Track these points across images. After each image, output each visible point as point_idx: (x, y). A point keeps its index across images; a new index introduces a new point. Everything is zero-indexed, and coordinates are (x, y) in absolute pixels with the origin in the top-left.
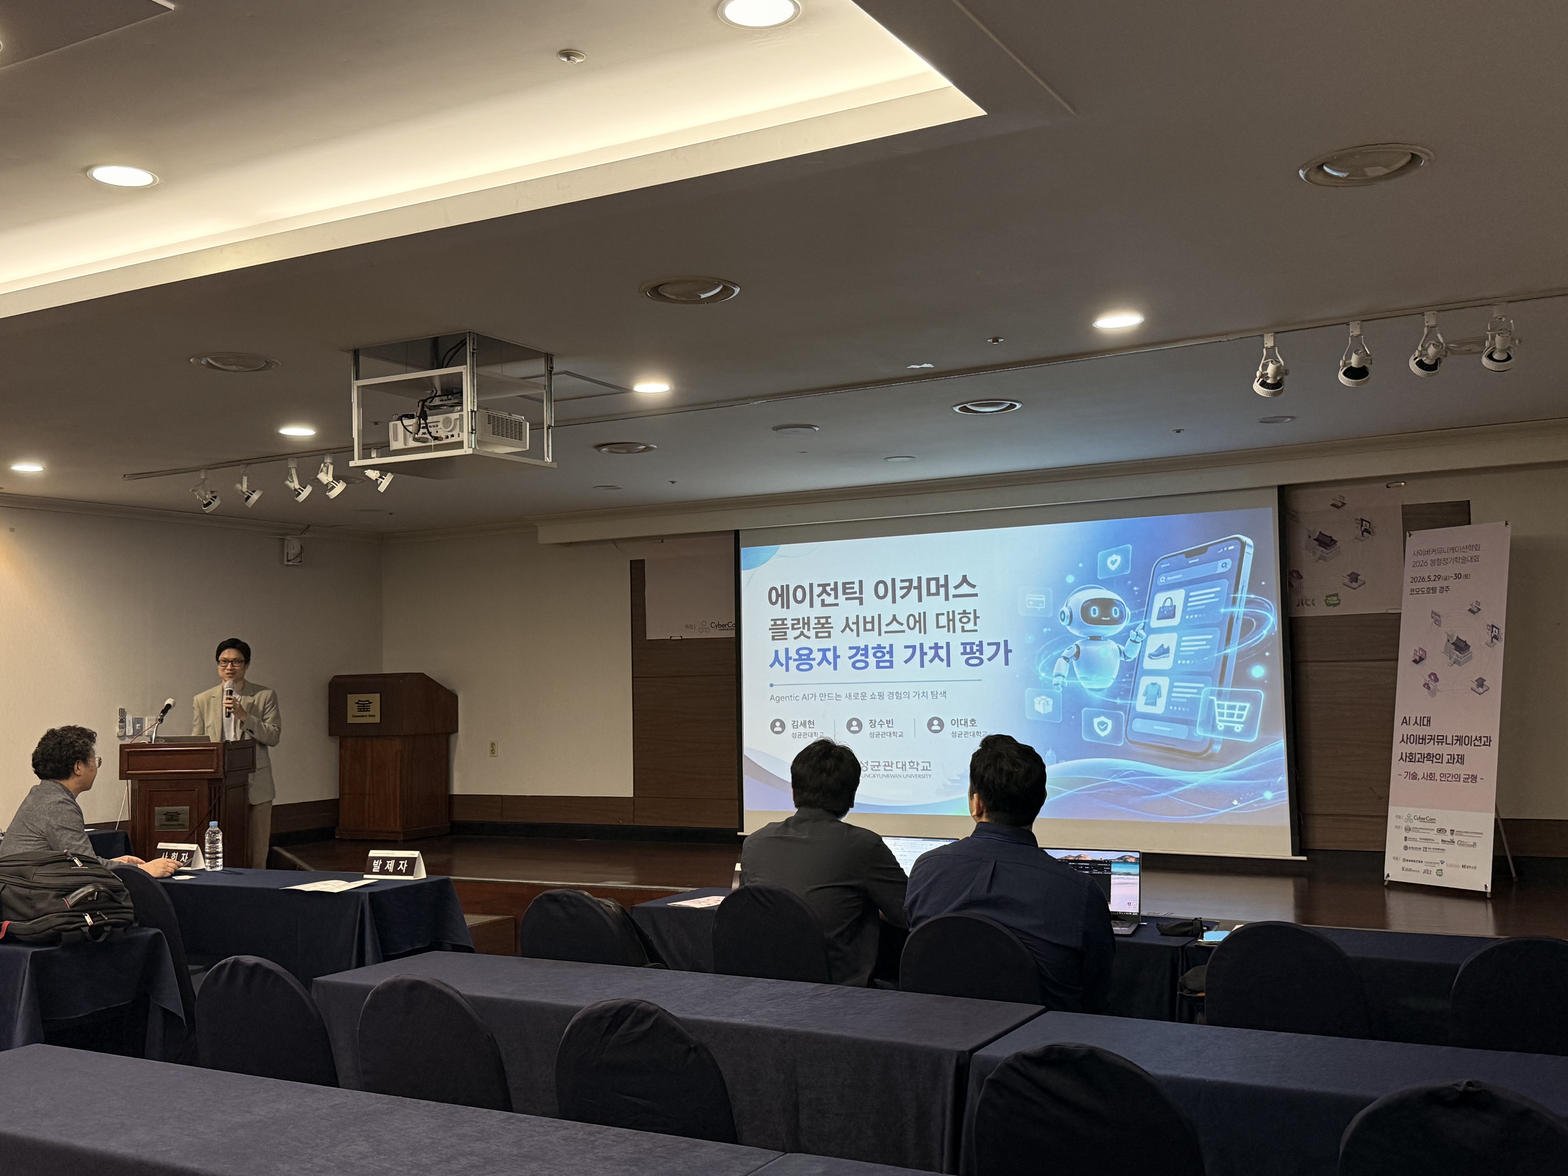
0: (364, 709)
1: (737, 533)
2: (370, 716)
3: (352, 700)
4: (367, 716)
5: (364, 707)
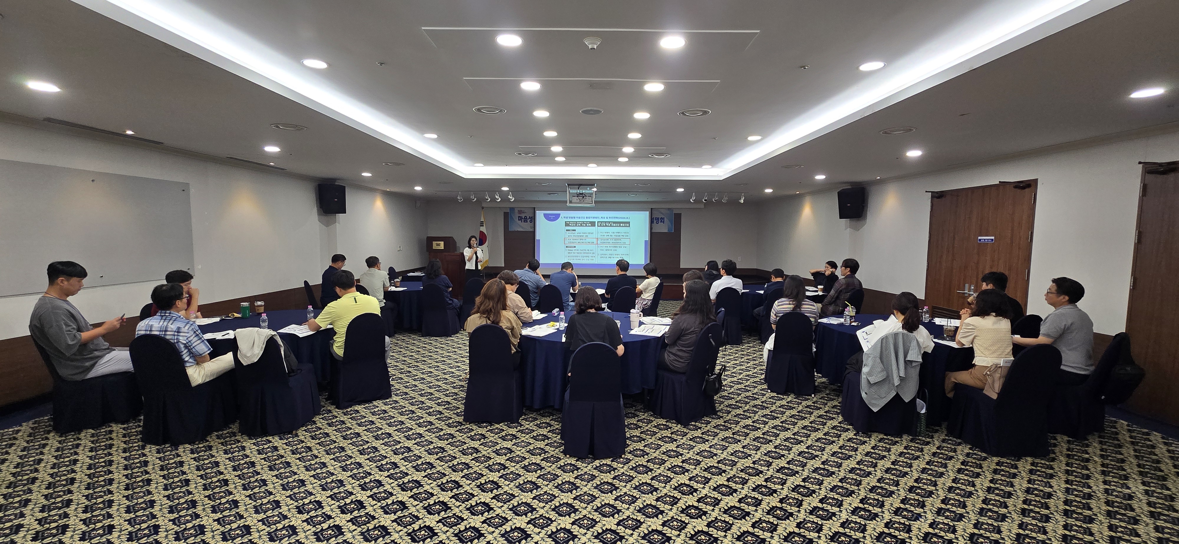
0: (438, 245)
1: (535, 208)
2: (441, 247)
3: (434, 243)
4: (439, 247)
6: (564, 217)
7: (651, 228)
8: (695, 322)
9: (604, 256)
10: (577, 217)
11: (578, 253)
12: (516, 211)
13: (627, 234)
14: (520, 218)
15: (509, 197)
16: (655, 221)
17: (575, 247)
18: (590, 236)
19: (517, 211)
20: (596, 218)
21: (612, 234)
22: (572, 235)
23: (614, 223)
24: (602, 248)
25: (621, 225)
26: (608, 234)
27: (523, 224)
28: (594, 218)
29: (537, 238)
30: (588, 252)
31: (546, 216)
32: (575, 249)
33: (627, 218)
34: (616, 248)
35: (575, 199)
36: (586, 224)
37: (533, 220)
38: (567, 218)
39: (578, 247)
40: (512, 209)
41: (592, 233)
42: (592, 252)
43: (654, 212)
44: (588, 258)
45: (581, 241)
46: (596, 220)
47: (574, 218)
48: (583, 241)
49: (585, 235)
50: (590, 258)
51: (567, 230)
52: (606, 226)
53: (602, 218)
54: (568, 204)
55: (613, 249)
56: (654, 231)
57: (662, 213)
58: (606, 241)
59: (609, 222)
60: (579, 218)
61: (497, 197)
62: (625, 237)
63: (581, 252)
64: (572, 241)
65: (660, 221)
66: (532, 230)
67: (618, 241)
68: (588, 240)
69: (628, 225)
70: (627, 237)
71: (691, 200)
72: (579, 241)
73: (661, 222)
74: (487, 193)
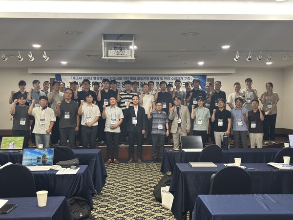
15: (44, 56)
61: (30, 56)
71: (235, 59)
74: (19, 52)
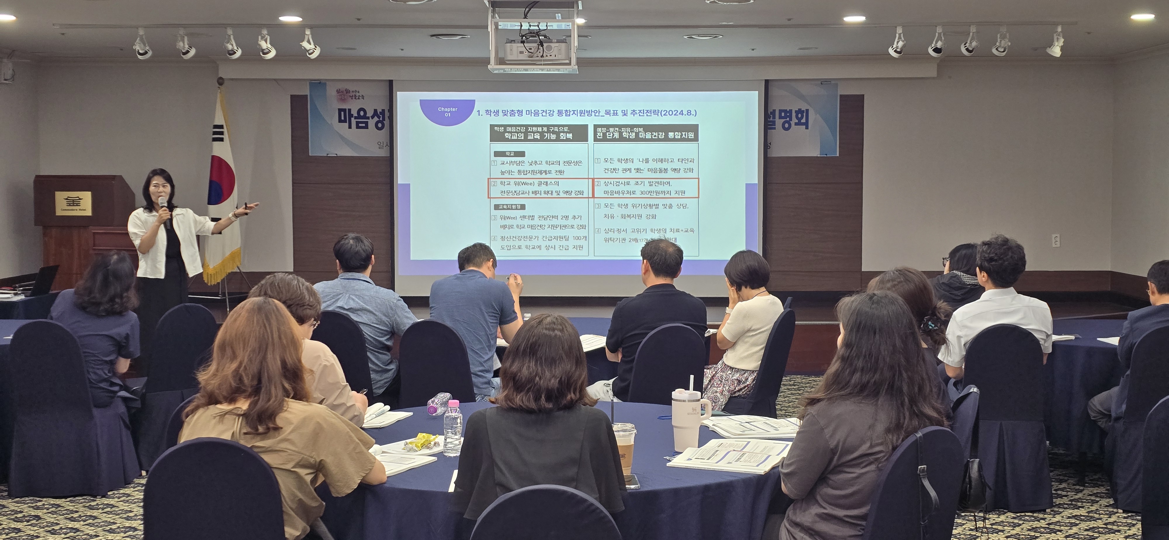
0: (74, 204)
1: (391, 82)
2: (80, 210)
3: (61, 197)
4: (77, 210)
5: (74, 203)
6: (488, 112)
7: (766, 145)
8: (871, 427)
9: (616, 235)
10: (529, 112)
11: (532, 227)
12: (331, 92)
13: (690, 165)
14: (344, 116)
15: (305, 44)
16: (779, 122)
17: (523, 207)
18: (570, 171)
19: (334, 93)
20: (589, 113)
21: (642, 166)
22: (515, 168)
23: (647, 128)
24: (609, 211)
25: (671, 135)
26: (628, 165)
27: (353, 134)
28: (582, 113)
29: (401, 178)
30: (564, 222)
31: (428, 108)
32: (521, 213)
33: (689, 113)
34: (653, 211)
35: (515, 51)
36: (558, 134)
37: (387, 122)
38: (497, 113)
39: (533, 207)
40: (318, 85)
41: (577, 163)
42: (577, 222)
43: (775, 92)
44: (564, 243)
45: (543, 188)
46: (590, 122)
47: (520, 112)
48: (549, 188)
49: (554, 168)
50: (572, 242)
51: (497, 154)
52: (622, 139)
53: (608, 113)
54: (492, 66)
55: (645, 212)
56: (776, 152)
57: (802, 97)
58: (622, 188)
59: (632, 127)
60: (536, 113)
61: (264, 45)
62: (682, 174)
63: (543, 222)
64: (513, 188)
65: (794, 120)
66: (383, 153)
67: (660, 188)
68: (564, 186)
69: (691, 135)
70: (689, 175)
71: (891, 51)
72: (536, 188)
73: (798, 124)
74: (230, 32)
